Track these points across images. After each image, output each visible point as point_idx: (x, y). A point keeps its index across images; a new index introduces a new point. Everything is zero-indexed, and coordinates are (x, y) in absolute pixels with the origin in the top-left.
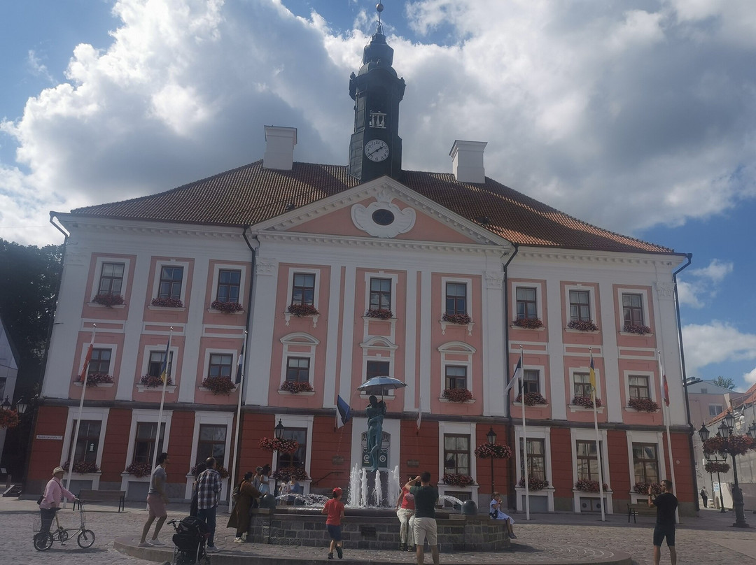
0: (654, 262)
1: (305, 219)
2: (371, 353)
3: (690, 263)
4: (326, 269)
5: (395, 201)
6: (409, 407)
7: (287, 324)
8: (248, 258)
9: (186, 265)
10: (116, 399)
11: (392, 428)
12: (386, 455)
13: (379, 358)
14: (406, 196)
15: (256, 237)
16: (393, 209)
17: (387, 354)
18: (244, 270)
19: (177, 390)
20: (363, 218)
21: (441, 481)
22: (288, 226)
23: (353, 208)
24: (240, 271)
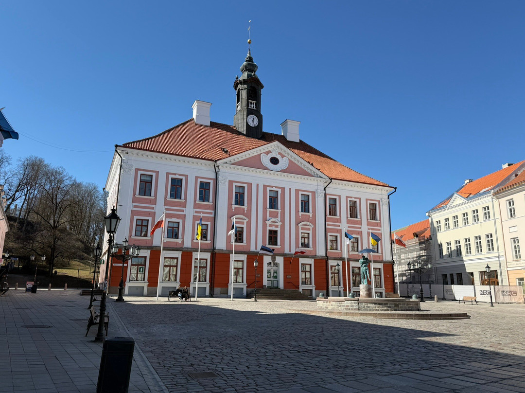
0: (382, 190)
1: (240, 159)
2: (270, 226)
3: (395, 191)
4: (250, 185)
5: (279, 153)
6: (287, 251)
7: (233, 210)
8: (214, 177)
9: (184, 178)
10: (153, 245)
11: (280, 260)
12: (277, 273)
13: (274, 228)
14: (285, 152)
15: (218, 166)
16: (279, 157)
17: (277, 226)
18: (212, 182)
19: (183, 242)
20: (266, 160)
21: (300, 284)
22: (233, 162)
23: (262, 155)
24: (210, 183)
